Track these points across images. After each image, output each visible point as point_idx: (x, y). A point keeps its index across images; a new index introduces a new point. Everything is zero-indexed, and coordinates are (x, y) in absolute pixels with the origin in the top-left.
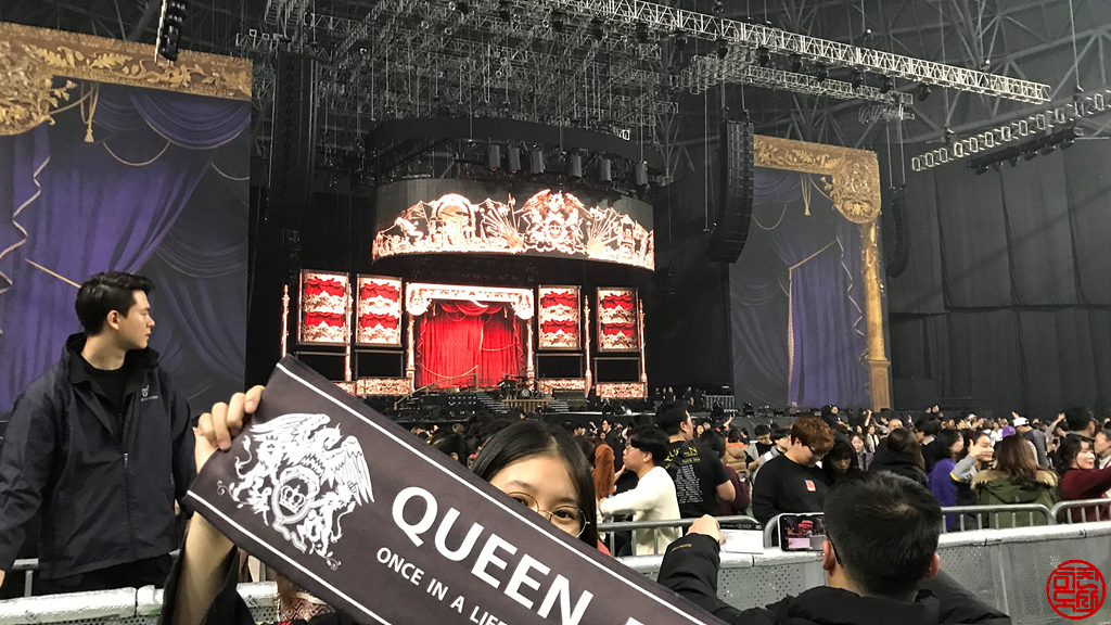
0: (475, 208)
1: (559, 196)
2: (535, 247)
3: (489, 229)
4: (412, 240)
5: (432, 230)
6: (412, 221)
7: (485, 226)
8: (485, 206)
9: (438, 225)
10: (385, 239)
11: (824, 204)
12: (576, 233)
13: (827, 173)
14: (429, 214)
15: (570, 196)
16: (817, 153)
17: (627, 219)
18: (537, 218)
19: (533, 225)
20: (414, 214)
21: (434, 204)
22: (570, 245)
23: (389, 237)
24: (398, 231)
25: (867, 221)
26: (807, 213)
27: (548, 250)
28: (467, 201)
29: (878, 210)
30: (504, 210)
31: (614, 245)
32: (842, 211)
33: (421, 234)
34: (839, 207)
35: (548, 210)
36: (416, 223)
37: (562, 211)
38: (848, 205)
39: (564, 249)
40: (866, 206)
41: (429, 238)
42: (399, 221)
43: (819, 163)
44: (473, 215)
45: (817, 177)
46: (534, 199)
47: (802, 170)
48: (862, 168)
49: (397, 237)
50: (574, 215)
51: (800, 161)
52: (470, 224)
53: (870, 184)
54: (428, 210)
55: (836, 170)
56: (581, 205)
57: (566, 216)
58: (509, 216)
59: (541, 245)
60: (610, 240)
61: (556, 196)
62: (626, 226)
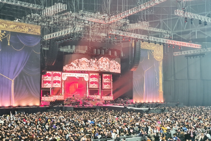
0: (89, 61)
1: (105, 58)
2: (100, 69)
3: (91, 66)
4: (75, 68)
5: (79, 65)
6: (75, 63)
7: (91, 65)
8: (90, 61)
9: (81, 64)
10: (68, 67)
11: (152, 56)
12: (108, 66)
13: (153, 49)
14: (79, 62)
15: (107, 58)
16: (151, 45)
17: (117, 63)
18: (101, 63)
19: (100, 65)
20: (76, 62)
21: (80, 60)
22: (107, 69)
23: (69, 66)
24: (72, 65)
25: (160, 60)
26: (149, 59)
27: (103, 70)
28: (87, 60)
29: (162, 58)
30: (94, 61)
31: (115, 69)
32: (155, 58)
33: (77, 66)
34: (155, 57)
35: (103, 61)
36: (76, 64)
37: (105, 62)
38: (157, 57)
39: (106, 70)
40: (160, 57)
41: (79, 67)
42: (72, 63)
43: (151, 47)
44: (88, 63)
45: (151, 50)
46: (100, 59)
47: (148, 49)
48: (160, 48)
49: (71, 67)
50: (108, 62)
51: (148, 47)
52: (87, 65)
53: (161, 52)
54: (79, 61)
55: (155, 49)
56: (109, 60)
57: (106, 63)
58: (95, 63)
59: (101, 69)
60: (114, 67)
61: (104, 58)
62: (117, 64)
